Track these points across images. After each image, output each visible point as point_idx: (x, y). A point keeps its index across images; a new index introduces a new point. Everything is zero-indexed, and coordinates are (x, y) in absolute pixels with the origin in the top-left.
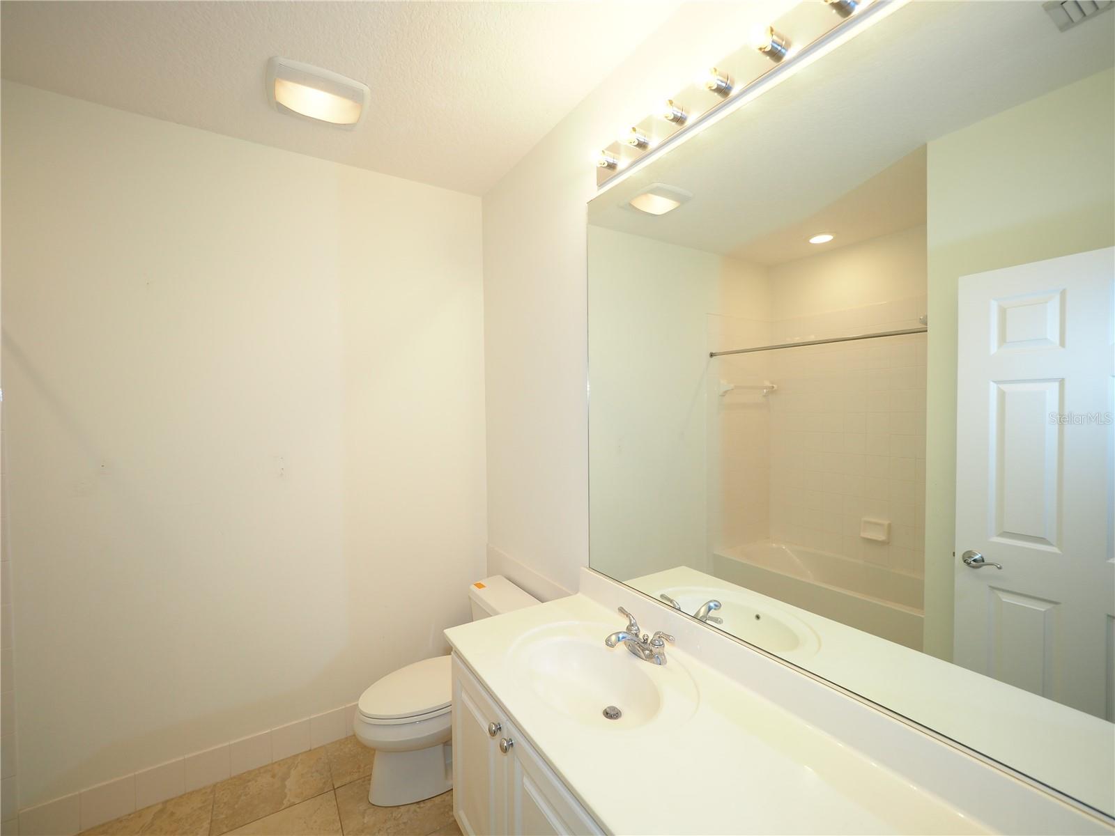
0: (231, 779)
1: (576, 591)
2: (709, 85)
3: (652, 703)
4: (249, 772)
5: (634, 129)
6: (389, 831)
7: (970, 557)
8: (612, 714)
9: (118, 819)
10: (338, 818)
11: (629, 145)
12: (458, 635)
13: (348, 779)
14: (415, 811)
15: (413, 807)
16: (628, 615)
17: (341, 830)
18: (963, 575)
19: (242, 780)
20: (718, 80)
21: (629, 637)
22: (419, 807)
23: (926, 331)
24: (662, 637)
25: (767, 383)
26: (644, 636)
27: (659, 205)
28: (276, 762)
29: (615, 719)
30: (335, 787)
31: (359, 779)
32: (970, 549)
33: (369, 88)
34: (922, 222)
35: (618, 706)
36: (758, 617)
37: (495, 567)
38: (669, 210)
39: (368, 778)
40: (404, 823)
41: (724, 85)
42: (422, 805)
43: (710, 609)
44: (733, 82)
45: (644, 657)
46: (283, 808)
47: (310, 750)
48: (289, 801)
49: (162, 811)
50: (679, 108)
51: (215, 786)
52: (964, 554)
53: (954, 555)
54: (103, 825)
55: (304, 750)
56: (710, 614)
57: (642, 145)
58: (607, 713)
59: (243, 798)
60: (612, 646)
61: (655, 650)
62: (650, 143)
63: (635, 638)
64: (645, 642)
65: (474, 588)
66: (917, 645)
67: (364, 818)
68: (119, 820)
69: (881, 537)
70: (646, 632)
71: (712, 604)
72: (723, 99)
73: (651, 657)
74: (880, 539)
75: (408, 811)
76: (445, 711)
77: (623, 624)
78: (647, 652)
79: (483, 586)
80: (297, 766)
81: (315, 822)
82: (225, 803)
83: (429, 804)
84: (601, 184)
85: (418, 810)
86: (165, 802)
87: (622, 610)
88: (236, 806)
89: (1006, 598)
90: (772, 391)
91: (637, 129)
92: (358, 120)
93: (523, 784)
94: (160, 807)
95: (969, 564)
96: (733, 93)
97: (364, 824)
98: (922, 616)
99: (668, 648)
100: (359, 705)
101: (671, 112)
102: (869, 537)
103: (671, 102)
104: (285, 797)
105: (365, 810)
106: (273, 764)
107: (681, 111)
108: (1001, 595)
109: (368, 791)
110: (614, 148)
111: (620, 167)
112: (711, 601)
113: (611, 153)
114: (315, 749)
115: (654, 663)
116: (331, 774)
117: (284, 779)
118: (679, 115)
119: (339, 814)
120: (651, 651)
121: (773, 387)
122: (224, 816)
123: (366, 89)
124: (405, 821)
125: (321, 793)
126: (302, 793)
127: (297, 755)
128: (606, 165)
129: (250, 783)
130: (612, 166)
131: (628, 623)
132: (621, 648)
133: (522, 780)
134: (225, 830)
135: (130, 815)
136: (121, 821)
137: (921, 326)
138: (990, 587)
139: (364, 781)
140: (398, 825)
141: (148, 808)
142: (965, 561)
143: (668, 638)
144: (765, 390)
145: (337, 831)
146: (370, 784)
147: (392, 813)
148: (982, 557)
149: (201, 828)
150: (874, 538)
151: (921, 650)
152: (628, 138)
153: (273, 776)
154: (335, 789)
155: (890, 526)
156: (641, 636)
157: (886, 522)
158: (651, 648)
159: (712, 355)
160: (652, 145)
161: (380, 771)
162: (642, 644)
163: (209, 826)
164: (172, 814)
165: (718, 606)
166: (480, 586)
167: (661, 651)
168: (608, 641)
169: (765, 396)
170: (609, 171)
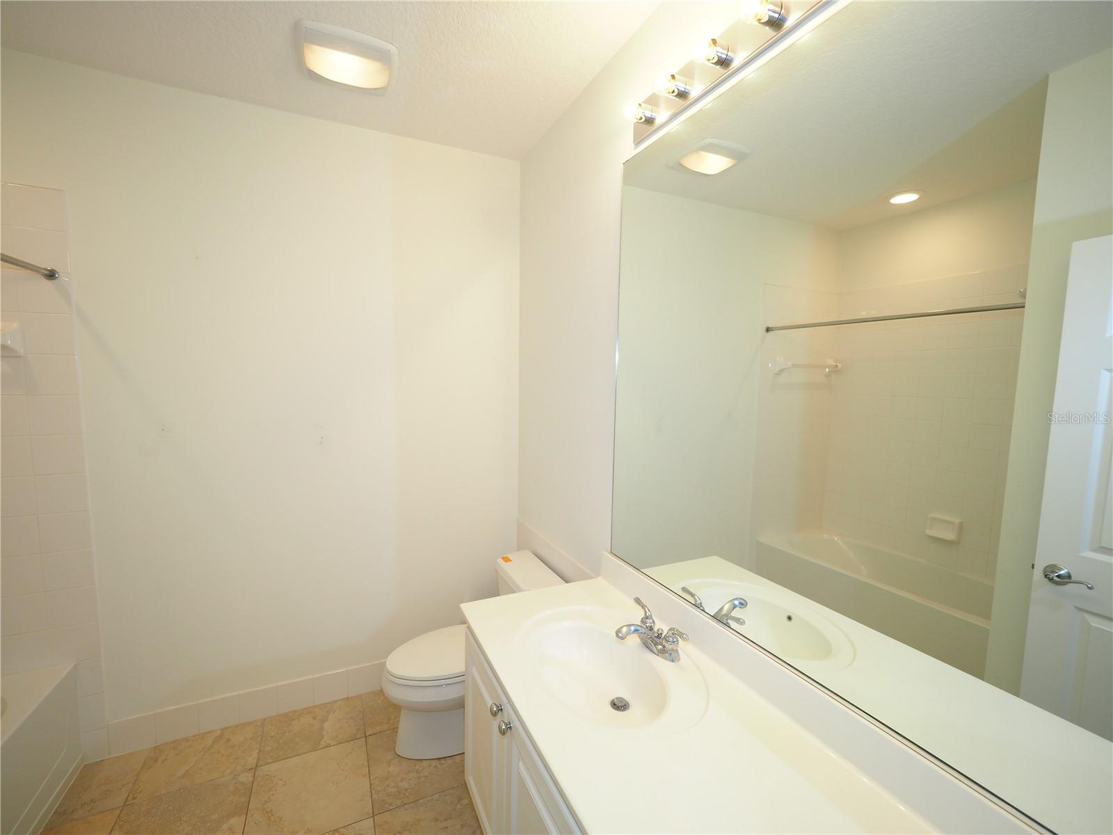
0: (278, 716)
1: (597, 573)
2: (758, 18)
3: (659, 701)
4: (294, 712)
5: (673, 77)
6: (411, 782)
7: (1053, 572)
8: (619, 705)
9: (186, 738)
10: (367, 764)
11: (668, 95)
12: (472, 610)
13: (379, 729)
14: (436, 766)
15: (434, 763)
16: (643, 607)
17: (368, 775)
18: (1042, 590)
19: (287, 718)
20: (769, 10)
21: (643, 630)
22: (441, 764)
23: (1024, 307)
24: (676, 634)
25: (831, 362)
26: (658, 630)
27: (712, 164)
28: (317, 706)
29: (622, 710)
30: (367, 735)
31: (388, 730)
32: (1055, 563)
33: (396, 47)
34: (1032, 177)
35: (627, 697)
36: (790, 618)
37: (524, 542)
38: (722, 169)
39: (395, 730)
40: (426, 777)
41: (777, 16)
42: (443, 761)
43: (735, 607)
44: (788, 11)
45: (656, 652)
46: (321, 747)
47: (348, 698)
48: (326, 742)
49: (221, 736)
50: (723, 49)
51: (265, 720)
52: (1047, 567)
53: (1033, 568)
54: (174, 742)
55: (342, 698)
56: (733, 614)
57: (682, 95)
58: (615, 705)
59: (287, 734)
60: (622, 638)
61: (668, 646)
62: (691, 92)
63: (650, 633)
64: (659, 636)
65: (500, 561)
66: (977, 670)
67: (389, 766)
68: (186, 740)
69: (950, 535)
70: (661, 626)
71: (736, 602)
72: (776, 34)
73: (663, 652)
74: (949, 539)
75: (430, 765)
76: (459, 679)
77: (637, 615)
78: (660, 647)
79: (510, 560)
80: (335, 711)
81: (346, 764)
82: (272, 737)
83: (450, 761)
84: (638, 142)
85: (439, 766)
86: (223, 730)
87: (638, 601)
88: (281, 741)
89: (1095, 623)
90: (835, 370)
91: (676, 76)
92: (388, 84)
93: (519, 768)
94: (219, 732)
95: (1051, 580)
96: (788, 24)
97: (389, 772)
98: (988, 627)
99: (682, 646)
100: (387, 665)
101: (714, 53)
102: (936, 535)
103: (714, 41)
104: (323, 737)
105: (392, 759)
106: (314, 707)
107: (726, 52)
108: (1090, 618)
109: (395, 742)
110: (653, 100)
111: (658, 122)
112: (736, 599)
113: (648, 106)
114: (351, 698)
115: (665, 659)
116: (364, 722)
117: (323, 721)
118: (724, 56)
119: (368, 760)
120: (664, 646)
121: (837, 366)
122: (270, 748)
123: (393, 49)
124: (426, 774)
125: (354, 738)
126: (337, 737)
127: (336, 701)
128: (644, 119)
129: (293, 722)
130: (649, 121)
131: (643, 615)
132: (634, 640)
133: (519, 762)
134: (270, 761)
135: (195, 736)
136: (188, 741)
137: (1019, 301)
138: (1076, 607)
139: (392, 733)
140: (419, 778)
141: (210, 732)
142: (1046, 576)
143: (681, 635)
144: (827, 370)
145: (364, 776)
146: (396, 735)
147: (415, 766)
148: (1069, 573)
149: (251, 756)
150: (940, 536)
151: (982, 678)
152: (665, 87)
153: (314, 718)
154: (366, 736)
155: (961, 524)
156: (656, 629)
157: (957, 521)
158: (664, 643)
159: (768, 330)
160: (694, 94)
161: (406, 725)
162: (656, 639)
163: (257, 755)
164: (229, 740)
165: (743, 604)
166: (507, 560)
167: (675, 648)
168: (619, 632)
169: (826, 376)
170: (646, 127)
